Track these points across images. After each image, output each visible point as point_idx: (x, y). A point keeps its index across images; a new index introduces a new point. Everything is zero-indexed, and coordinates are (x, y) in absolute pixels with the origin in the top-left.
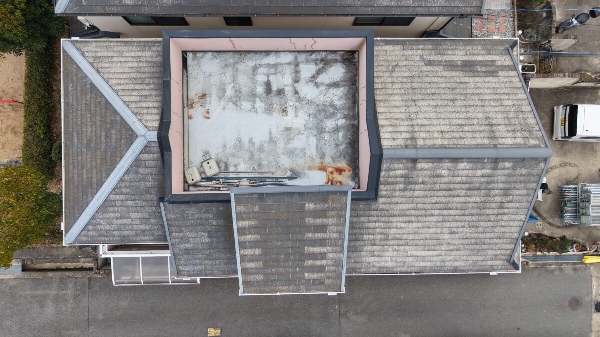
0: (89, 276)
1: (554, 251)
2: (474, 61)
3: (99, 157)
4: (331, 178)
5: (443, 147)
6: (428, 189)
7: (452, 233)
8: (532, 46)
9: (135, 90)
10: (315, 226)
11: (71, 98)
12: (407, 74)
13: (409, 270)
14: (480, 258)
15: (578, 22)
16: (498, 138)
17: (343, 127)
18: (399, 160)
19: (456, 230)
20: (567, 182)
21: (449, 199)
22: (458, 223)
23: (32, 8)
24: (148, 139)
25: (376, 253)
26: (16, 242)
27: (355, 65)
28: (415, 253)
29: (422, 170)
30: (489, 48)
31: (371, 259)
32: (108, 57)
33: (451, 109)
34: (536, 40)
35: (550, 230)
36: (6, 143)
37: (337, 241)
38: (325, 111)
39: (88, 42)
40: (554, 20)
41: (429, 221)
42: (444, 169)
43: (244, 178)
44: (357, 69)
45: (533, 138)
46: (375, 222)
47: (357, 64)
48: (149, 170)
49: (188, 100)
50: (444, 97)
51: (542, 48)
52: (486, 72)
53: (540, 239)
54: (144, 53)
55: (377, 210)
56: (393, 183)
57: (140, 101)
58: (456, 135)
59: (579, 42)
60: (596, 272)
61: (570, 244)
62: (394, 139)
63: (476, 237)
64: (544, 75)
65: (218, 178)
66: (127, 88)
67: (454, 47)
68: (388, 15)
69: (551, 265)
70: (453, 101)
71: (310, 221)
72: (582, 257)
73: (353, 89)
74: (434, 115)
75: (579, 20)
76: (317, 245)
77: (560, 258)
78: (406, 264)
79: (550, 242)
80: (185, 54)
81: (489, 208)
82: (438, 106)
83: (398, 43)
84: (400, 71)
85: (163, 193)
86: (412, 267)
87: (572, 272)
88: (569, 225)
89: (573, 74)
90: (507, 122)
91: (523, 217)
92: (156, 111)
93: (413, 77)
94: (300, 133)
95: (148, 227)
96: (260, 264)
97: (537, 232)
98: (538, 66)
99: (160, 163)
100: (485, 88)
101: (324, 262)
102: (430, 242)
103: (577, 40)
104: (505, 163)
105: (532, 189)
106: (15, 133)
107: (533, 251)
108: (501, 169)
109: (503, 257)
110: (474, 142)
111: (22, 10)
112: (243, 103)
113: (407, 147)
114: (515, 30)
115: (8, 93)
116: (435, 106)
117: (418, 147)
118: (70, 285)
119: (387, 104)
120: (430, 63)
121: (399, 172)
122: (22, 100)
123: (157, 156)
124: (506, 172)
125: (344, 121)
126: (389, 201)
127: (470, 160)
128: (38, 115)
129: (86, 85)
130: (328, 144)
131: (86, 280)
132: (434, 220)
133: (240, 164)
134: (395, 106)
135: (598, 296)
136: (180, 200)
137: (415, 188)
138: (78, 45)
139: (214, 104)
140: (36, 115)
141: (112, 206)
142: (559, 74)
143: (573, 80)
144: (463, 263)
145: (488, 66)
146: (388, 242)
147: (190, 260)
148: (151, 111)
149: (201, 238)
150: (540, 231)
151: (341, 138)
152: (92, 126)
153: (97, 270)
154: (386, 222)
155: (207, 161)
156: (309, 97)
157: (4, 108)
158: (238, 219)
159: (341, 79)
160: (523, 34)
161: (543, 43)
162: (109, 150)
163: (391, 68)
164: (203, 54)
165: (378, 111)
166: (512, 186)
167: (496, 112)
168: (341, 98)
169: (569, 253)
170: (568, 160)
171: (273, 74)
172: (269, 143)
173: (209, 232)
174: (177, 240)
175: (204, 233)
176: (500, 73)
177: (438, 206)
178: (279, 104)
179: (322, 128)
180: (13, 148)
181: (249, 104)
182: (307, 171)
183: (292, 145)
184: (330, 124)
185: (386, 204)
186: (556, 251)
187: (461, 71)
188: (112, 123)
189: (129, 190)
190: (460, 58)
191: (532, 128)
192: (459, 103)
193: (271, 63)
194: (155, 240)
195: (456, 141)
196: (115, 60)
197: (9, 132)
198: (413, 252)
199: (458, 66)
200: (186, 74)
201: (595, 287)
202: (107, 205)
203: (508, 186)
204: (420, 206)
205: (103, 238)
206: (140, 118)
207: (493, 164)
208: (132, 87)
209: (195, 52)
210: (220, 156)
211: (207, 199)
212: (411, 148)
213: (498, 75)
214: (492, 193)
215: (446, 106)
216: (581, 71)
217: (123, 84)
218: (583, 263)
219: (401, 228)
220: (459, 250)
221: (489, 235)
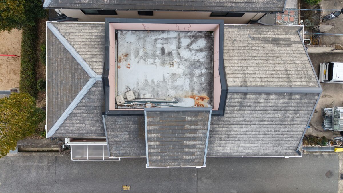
0: (56, 155)
1: (318, 145)
2: (279, 38)
3: (67, 89)
4: (197, 103)
5: (261, 86)
6: (252, 109)
7: (264, 134)
8: (308, 29)
9: (89, 51)
10: (191, 130)
11: (52, 55)
12: (241, 45)
13: (240, 155)
14: (280, 149)
15: (334, 16)
16: (292, 82)
17: (205, 74)
18: (237, 93)
19: (267, 133)
20: (326, 106)
21: (264, 115)
22: (268, 129)
23: (29, 4)
24: (97, 79)
25: (222, 145)
26: (19, 136)
27: (212, 39)
28: (244, 145)
29: (249, 99)
30: (287, 30)
31: (219, 148)
32: (73, 32)
33: (266, 65)
34: (310, 25)
35: (316, 133)
36: (10, 79)
37: (202, 138)
38: (194, 65)
39: (62, 23)
40: (321, 15)
41: (252, 128)
42: (262, 99)
43: (149, 102)
44: (213, 42)
45: (312, 82)
46: (222, 128)
47: (213, 39)
48: (96, 97)
49: (118, 57)
50: (262, 58)
51: (314, 31)
52: (285, 44)
53: (310, 138)
54: (93, 30)
55: (224, 121)
56: (233, 106)
57: (91, 58)
58: (269, 80)
59: (334, 27)
60: (341, 157)
61: (327, 141)
62: (234, 82)
63: (278, 137)
64: (315, 45)
65: (134, 102)
66: (84, 50)
67: (267, 30)
68: (230, 11)
69: (316, 153)
70: (267, 60)
71: (188, 127)
72: (334, 148)
73: (210, 53)
74: (256, 68)
75: (335, 14)
76: (191, 140)
77: (321, 149)
78: (238, 151)
79: (316, 140)
80: (116, 31)
81: (286, 121)
82: (258, 63)
83: (236, 27)
84: (237, 43)
85: (104, 110)
86: (241, 153)
87: (328, 157)
88: (327, 130)
89: (331, 45)
90: (297, 73)
91: (305, 126)
92: (101, 64)
93: (245, 47)
94: (180, 77)
95: (94, 129)
96: (159, 150)
97: (309, 134)
98: (312, 40)
99: (103, 93)
100: (284, 53)
101: (194, 150)
102: (252, 139)
103: (334, 26)
104: (296, 96)
105: (310, 110)
106: (15, 74)
107: (307, 145)
108: (294, 99)
109: (293, 148)
110: (279, 84)
111: (23, 5)
112: (149, 60)
113: (241, 86)
114: (299, 20)
115: (11, 51)
116: (257, 63)
117: (248, 86)
118: (45, 160)
119: (230, 61)
120: (254, 39)
121: (237, 100)
122: (19, 55)
123: (101, 89)
124: (296, 101)
125: (205, 71)
126: (230, 116)
127: (277, 94)
128: (29, 63)
129: (60, 48)
130: (196, 83)
131: (54, 158)
132: (255, 127)
133: (146, 94)
134: (235, 63)
135: (342, 171)
136: (114, 114)
137: (245, 109)
138: (56, 25)
139: (132, 60)
140: (28, 64)
141: (75, 117)
142: (323, 45)
143: (331, 49)
144: (270, 151)
145: (287, 41)
146: (229, 139)
147: (117, 147)
148: (98, 63)
149: (124, 135)
150: (310, 133)
151: (203, 80)
152: (63, 71)
153: (61, 152)
154: (228, 128)
155: (128, 91)
156: (186, 57)
157: (9, 59)
158: (148, 125)
159: (204, 47)
160: (303, 22)
161: (315, 27)
162: (74, 85)
163: (232, 41)
164: (126, 32)
165: (225, 66)
166: (299, 109)
167: (291, 67)
168: (203, 58)
169: (326, 146)
170: (327, 94)
171: (165, 44)
172: (163, 82)
173: (129, 132)
174: (111, 136)
175: (126, 133)
176: (293, 45)
177: (258, 119)
178: (169, 60)
179: (193, 74)
180: (14, 82)
181: (152, 60)
182: (184, 99)
183: (176, 84)
184: (197, 72)
185: (229, 117)
186: (319, 145)
187: (271, 44)
188: (75, 70)
189: (84, 108)
190: (271, 36)
191: (311, 76)
192: (270, 62)
193: (165, 38)
194: (98, 136)
195: (268, 83)
196: (77, 34)
197: (12, 73)
198: (243, 145)
199: (269, 41)
200: (116, 42)
201: (341, 165)
202: (71, 116)
203: (297, 108)
204: (248, 119)
205: (68, 134)
206: (92, 67)
207: (289, 96)
208: (87, 50)
209: (122, 31)
210: (135, 89)
211: (129, 114)
212: (244, 87)
213: (292, 46)
214: (288, 112)
215: (263, 63)
216: (335, 43)
217: (82, 48)
218: (334, 152)
219: (236, 131)
220: (268, 144)
221: (285, 136)
